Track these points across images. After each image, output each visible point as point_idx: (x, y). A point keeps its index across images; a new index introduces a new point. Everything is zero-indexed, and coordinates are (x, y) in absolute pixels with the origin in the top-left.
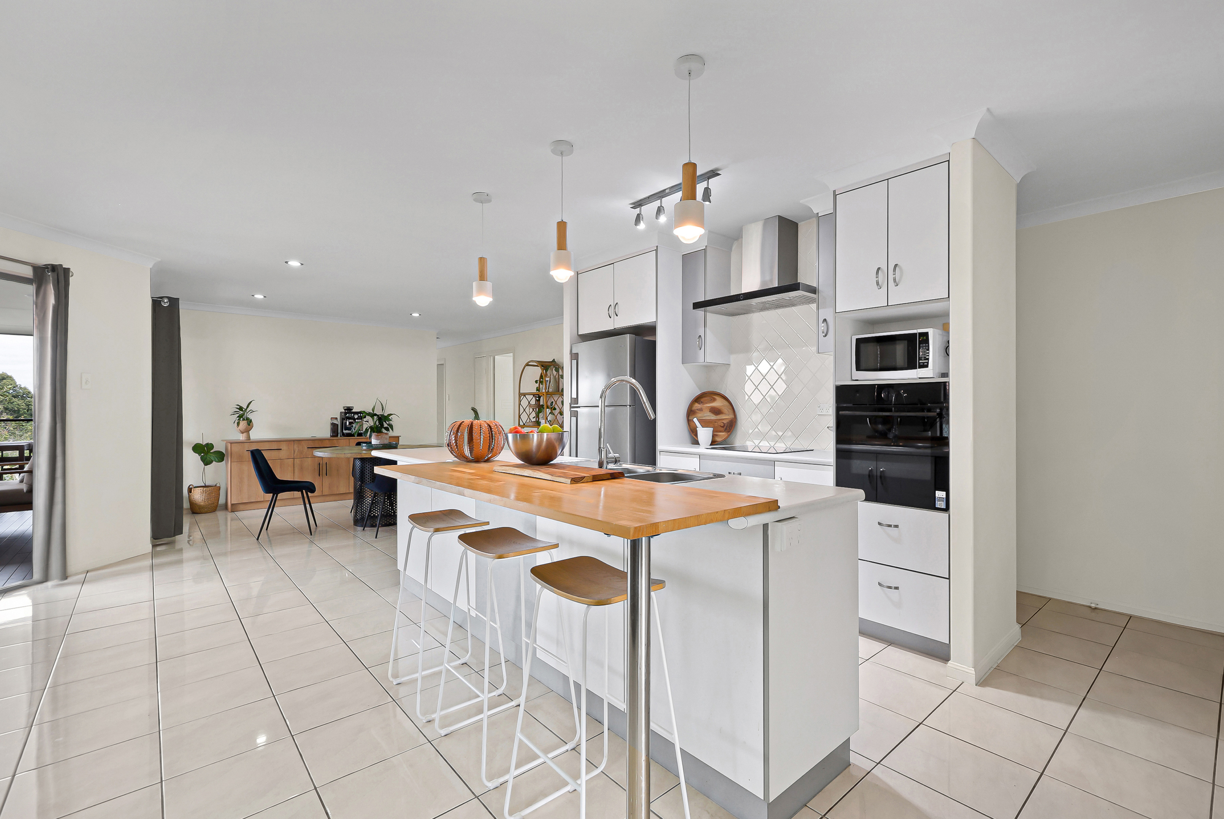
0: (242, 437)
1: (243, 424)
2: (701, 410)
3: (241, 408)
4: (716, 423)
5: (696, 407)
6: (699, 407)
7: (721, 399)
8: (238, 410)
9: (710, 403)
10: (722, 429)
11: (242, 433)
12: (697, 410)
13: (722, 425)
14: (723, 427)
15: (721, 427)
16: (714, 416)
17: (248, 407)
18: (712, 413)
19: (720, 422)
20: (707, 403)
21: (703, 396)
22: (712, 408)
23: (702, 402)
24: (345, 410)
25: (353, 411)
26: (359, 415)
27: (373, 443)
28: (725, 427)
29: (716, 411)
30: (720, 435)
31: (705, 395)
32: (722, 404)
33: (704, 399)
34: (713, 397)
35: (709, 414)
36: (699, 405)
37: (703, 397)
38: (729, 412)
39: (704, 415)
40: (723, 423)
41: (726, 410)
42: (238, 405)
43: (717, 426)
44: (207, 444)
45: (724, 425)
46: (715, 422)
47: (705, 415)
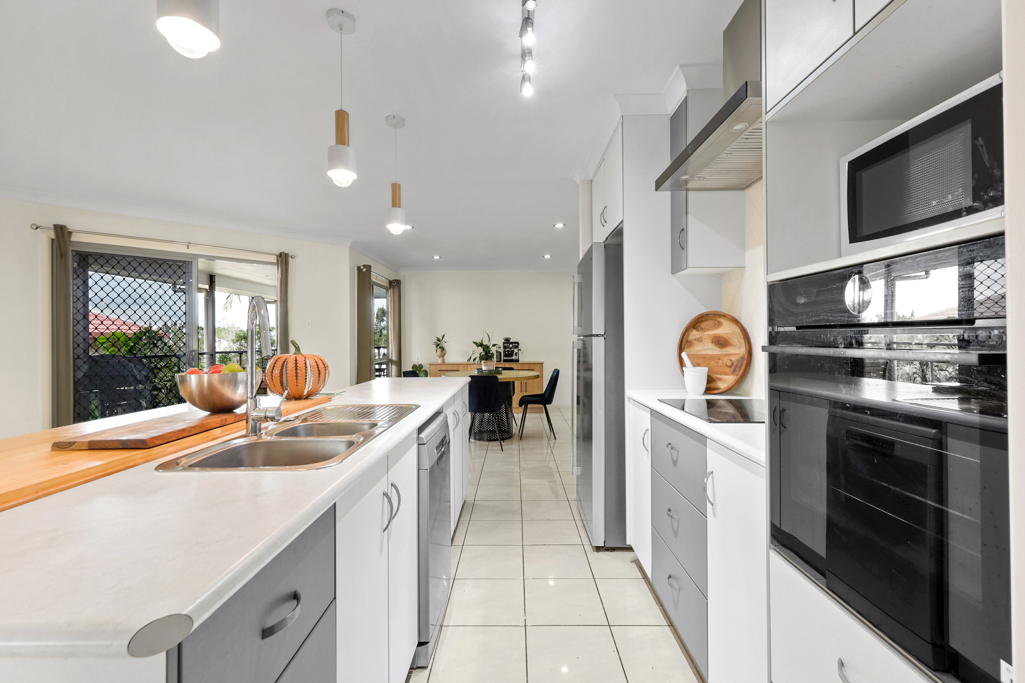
0: (440, 361)
1: (439, 350)
2: (700, 340)
3: (439, 340)
4: (721, 361)
5: (694, 335)
6: (698, 336)
7: (729, 322)
8: (437, 341)
9: (713, 329)
10: (729, 370)
11: (440, 358)
12: (695, 340)
13: (729, 363)
14: (730, 367)
15: (727, 366)
16: (719, 350)
17: (443, 339)
18: (715, 344)
19: (726, 358)
20: (708, 330)
21: (703, 319)
22: (715, 337)
23: (702, 329)
24: (505, 340)
25: (510, 341)
26: (513, 344)
27: (483, 369)
28: (733, 367)
29: (721, 342)
30: (725, 380)
31: (707, 317)
32: (730, 331)
33: (706, 323)
34: (717, 321)
35: (711, 346)
36: (697, 333)
37: (703, 321)
38: (740, 343)
39: (704, 348)
40: (731, 360)
41: (736, 340)
42: (437, 338)
43: (721, 364)
44: (419, 365)
45: (732, 364)
46: (719, 359)
47: (706, 347)
